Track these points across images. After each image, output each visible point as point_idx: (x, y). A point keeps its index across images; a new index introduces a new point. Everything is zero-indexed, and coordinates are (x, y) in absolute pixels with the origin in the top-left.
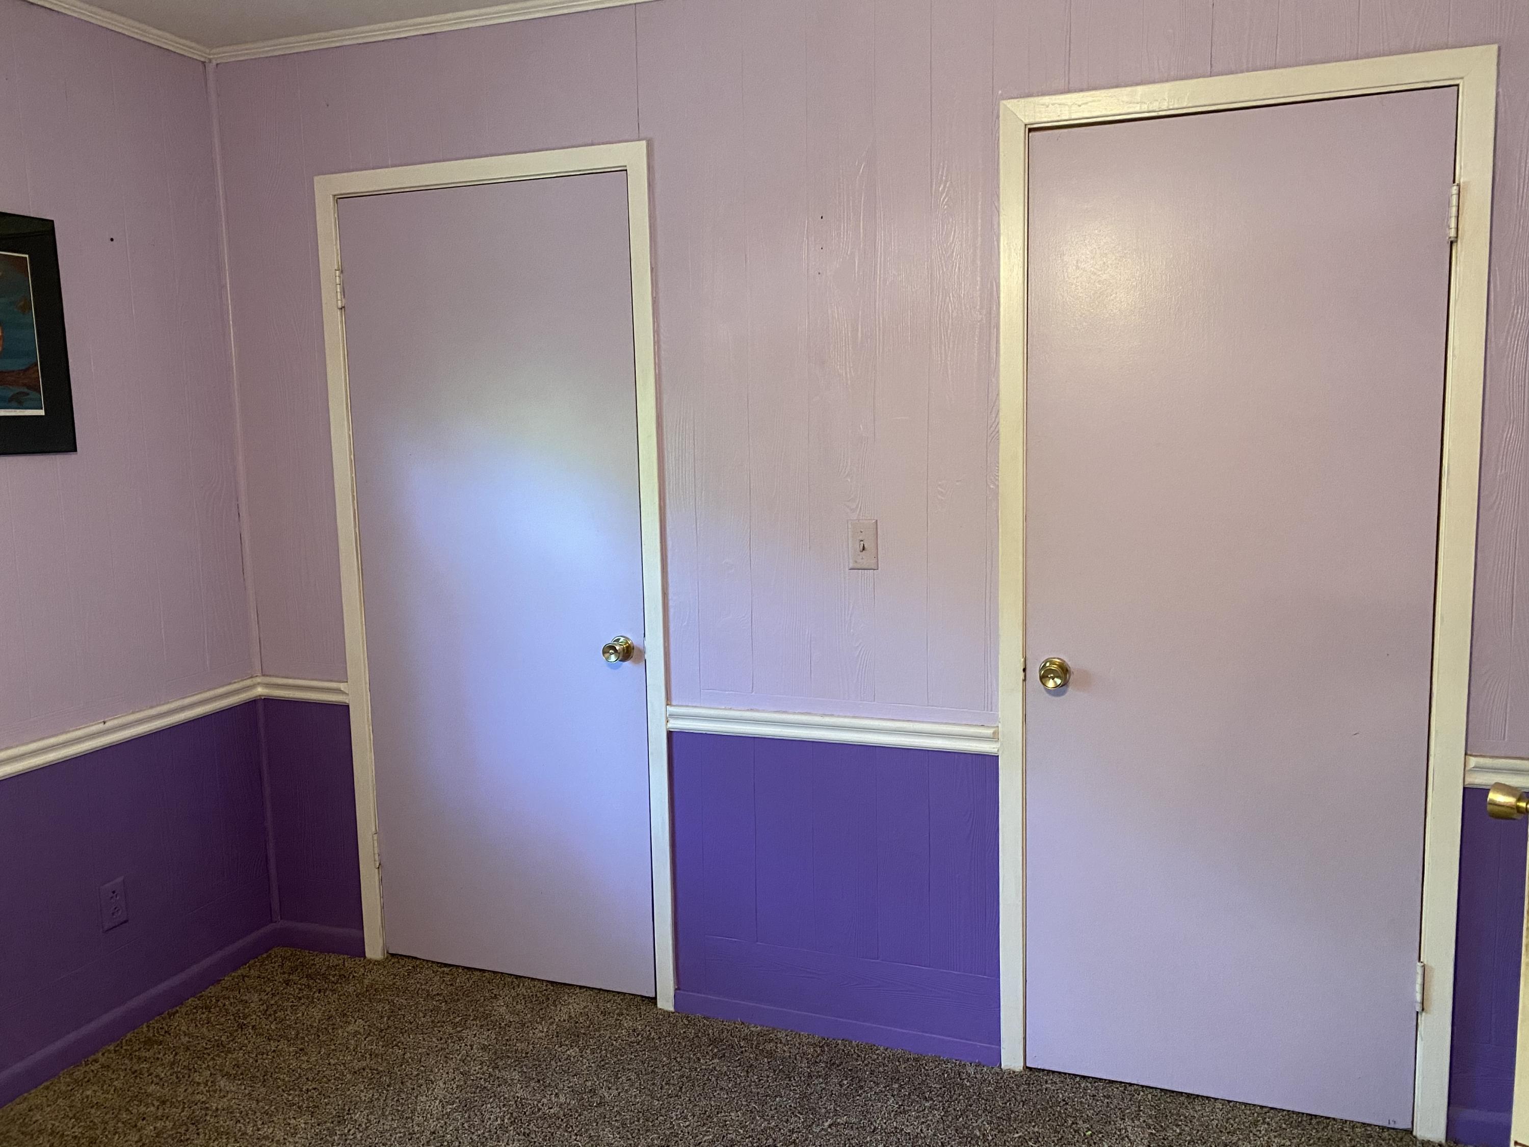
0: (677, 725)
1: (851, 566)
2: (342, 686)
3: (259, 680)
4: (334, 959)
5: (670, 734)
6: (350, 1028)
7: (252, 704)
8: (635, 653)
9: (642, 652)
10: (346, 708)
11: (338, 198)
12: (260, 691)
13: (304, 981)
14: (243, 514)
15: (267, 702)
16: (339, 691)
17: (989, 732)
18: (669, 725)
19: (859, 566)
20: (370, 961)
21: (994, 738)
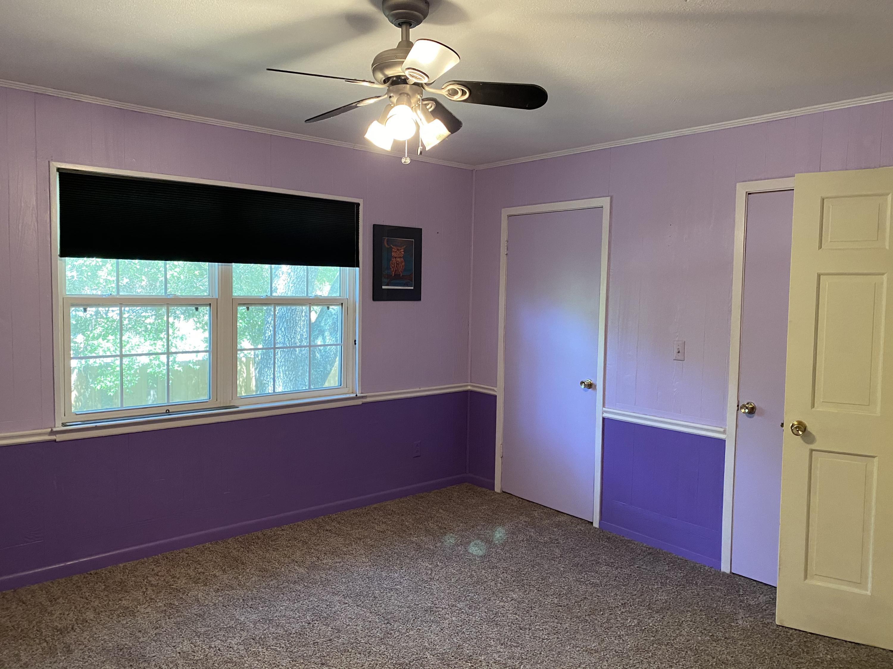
0: (606, 415)
1: (674, 358)
2: (495, 389)
3: (469, 384)
4: (484, 489)
5: (604, 419)
6: (484, 507)
7: (467, 392)
8: (593, 386)
9: (595, 386)
10: (496, 396)
11: (509, 216)
12: (469, 388)
13: (473, 493)
14: (470, 325)
15: (471, 392)
16: (494, 390)
17: (722, 430)
18: (603, 415)
19: (676, 359)
20: (496, 492)
21: (724, 432)
